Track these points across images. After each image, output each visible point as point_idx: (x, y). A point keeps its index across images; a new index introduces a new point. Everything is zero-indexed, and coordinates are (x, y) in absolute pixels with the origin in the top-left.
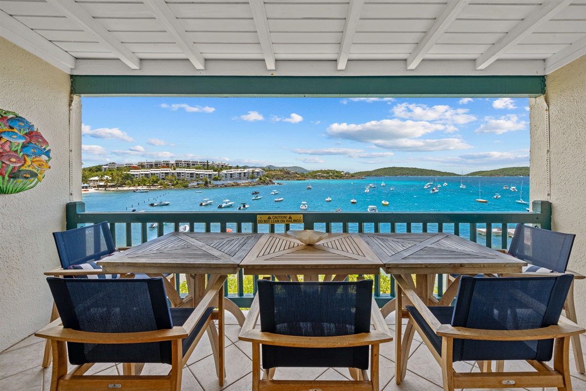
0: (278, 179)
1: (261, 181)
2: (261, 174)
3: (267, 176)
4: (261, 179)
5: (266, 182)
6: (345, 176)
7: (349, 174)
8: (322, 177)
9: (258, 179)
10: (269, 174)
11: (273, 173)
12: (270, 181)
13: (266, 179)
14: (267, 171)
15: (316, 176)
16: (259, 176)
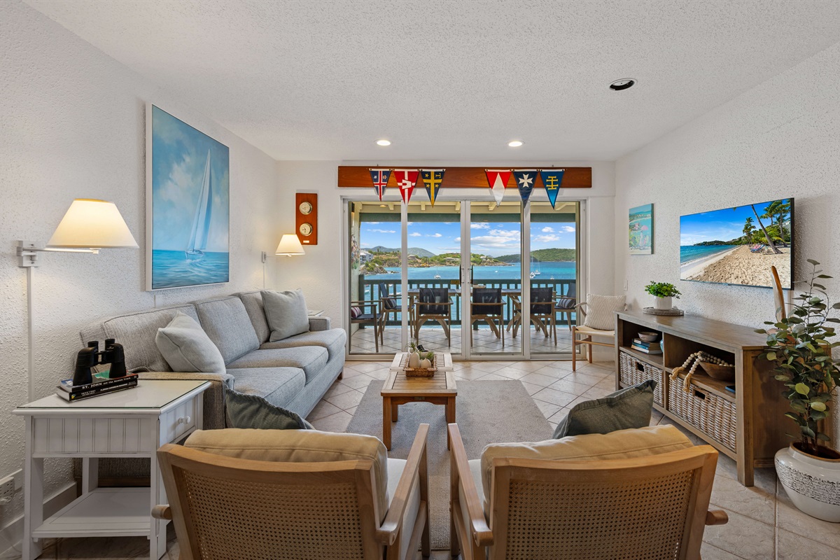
0: (392, 265)
1: (368, 268)
2: (367, 259)
3: (376, 262)
4: (367, 265)
5: (375, 269)
6: (485, 262)
7: (490, 259)
8: (453, 262)
9: (364, 265)
10: (378, 258)
11: (384, 257)
12: (381, 268)
13: (375, 266)
14: (376, 254)
15: (445, 261)
16: (365, 262)
